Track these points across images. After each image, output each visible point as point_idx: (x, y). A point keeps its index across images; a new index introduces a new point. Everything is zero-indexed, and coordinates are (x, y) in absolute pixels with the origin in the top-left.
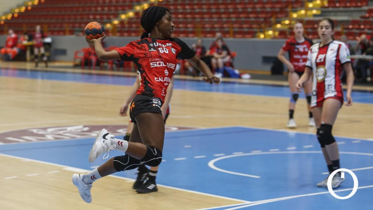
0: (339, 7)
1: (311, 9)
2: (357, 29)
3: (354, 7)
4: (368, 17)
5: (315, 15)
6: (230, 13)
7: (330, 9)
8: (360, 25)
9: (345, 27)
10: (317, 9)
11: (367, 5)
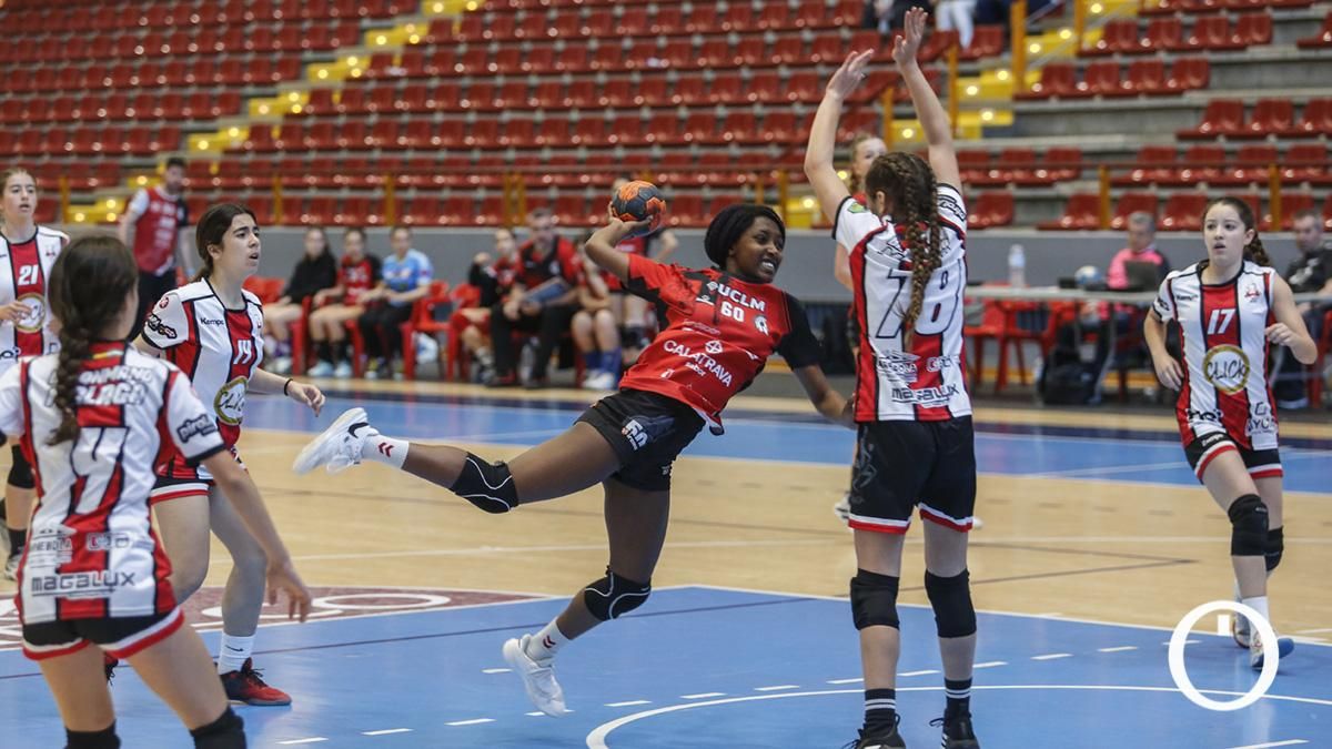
0: (1088, 96)
1: (975, 106)
2: (1162, 184)
3: (1151, 94)
4: (1211, 136)
5: (989, 131)
6: (643, 125)
7: (1054, 104)
8: (1175, 169)
9: (1116, 174)
10: (998, 107)
11: (1204, 87)
